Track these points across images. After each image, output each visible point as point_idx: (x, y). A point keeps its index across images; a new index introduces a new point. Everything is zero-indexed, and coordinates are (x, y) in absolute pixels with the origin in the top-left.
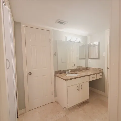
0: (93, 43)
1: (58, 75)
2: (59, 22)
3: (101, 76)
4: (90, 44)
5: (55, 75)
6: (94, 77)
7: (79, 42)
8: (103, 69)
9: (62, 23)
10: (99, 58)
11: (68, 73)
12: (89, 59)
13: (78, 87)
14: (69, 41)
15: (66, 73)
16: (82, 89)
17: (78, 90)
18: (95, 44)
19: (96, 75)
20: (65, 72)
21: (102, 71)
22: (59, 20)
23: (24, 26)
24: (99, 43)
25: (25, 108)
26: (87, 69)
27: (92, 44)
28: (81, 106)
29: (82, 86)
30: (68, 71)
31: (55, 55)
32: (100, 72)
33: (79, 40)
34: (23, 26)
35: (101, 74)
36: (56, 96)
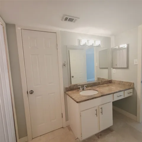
0: (119, 46)
1: (69, 93)
2: (66, 19)
3: (130, 93)
4: (115, 48)
5: (65, 93)
6: (120, 96)
7: (99, 46)
8: (133, 84)
9: (71, 20)
10: (127, 68)
11: (83, 89)
12: (113, 68)
13: (96, 110)
14: (84, 45)
15: (81, 89)
16: (102, 112)
17: (96, 114)
18: (121, 48)
19: (123, 92)
20: (79, 88)
21: (132, 85)
22: (66, 15)
23: (20, 28)
24: (128, 45)
25: (27, 136)
26: (110, 82)
27: (117, 47)
28: (101, 135)
29: (102, 108)
30: (83, 86)
31: (65, 65)
32: (129, 87)
33: (98, 43)
34: (18, 29)
35: (131, 90)
36: (67, 119)
